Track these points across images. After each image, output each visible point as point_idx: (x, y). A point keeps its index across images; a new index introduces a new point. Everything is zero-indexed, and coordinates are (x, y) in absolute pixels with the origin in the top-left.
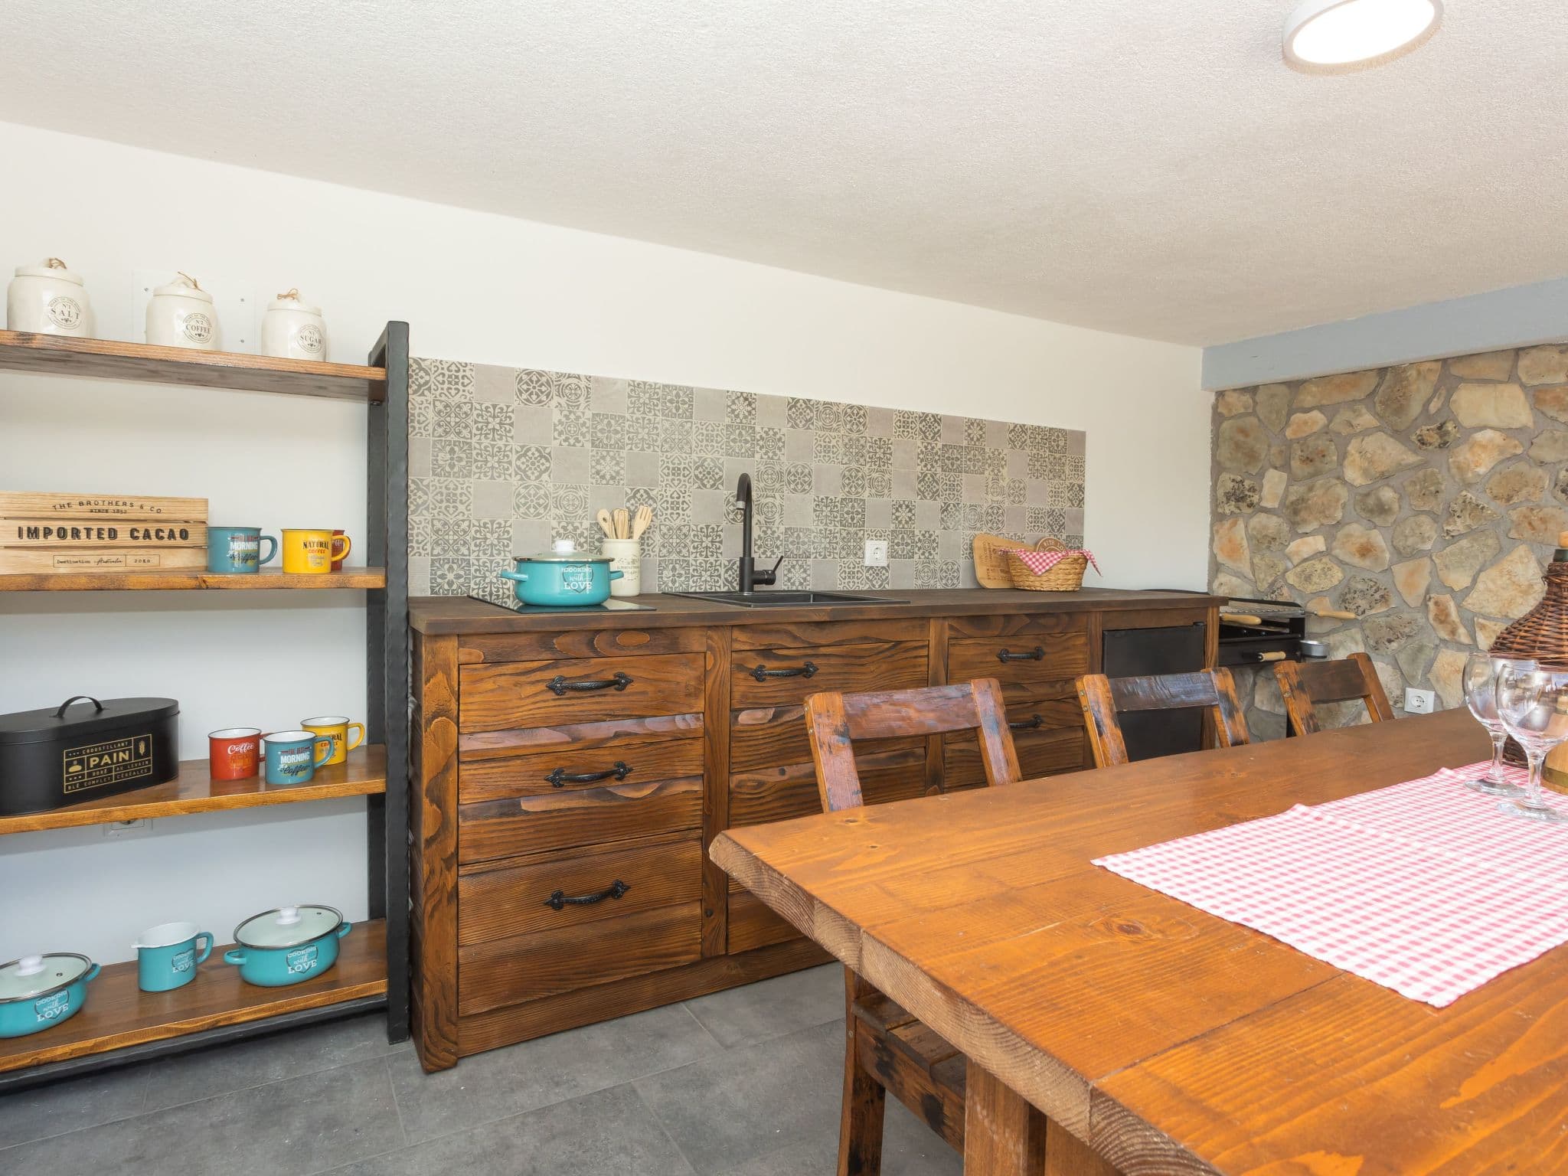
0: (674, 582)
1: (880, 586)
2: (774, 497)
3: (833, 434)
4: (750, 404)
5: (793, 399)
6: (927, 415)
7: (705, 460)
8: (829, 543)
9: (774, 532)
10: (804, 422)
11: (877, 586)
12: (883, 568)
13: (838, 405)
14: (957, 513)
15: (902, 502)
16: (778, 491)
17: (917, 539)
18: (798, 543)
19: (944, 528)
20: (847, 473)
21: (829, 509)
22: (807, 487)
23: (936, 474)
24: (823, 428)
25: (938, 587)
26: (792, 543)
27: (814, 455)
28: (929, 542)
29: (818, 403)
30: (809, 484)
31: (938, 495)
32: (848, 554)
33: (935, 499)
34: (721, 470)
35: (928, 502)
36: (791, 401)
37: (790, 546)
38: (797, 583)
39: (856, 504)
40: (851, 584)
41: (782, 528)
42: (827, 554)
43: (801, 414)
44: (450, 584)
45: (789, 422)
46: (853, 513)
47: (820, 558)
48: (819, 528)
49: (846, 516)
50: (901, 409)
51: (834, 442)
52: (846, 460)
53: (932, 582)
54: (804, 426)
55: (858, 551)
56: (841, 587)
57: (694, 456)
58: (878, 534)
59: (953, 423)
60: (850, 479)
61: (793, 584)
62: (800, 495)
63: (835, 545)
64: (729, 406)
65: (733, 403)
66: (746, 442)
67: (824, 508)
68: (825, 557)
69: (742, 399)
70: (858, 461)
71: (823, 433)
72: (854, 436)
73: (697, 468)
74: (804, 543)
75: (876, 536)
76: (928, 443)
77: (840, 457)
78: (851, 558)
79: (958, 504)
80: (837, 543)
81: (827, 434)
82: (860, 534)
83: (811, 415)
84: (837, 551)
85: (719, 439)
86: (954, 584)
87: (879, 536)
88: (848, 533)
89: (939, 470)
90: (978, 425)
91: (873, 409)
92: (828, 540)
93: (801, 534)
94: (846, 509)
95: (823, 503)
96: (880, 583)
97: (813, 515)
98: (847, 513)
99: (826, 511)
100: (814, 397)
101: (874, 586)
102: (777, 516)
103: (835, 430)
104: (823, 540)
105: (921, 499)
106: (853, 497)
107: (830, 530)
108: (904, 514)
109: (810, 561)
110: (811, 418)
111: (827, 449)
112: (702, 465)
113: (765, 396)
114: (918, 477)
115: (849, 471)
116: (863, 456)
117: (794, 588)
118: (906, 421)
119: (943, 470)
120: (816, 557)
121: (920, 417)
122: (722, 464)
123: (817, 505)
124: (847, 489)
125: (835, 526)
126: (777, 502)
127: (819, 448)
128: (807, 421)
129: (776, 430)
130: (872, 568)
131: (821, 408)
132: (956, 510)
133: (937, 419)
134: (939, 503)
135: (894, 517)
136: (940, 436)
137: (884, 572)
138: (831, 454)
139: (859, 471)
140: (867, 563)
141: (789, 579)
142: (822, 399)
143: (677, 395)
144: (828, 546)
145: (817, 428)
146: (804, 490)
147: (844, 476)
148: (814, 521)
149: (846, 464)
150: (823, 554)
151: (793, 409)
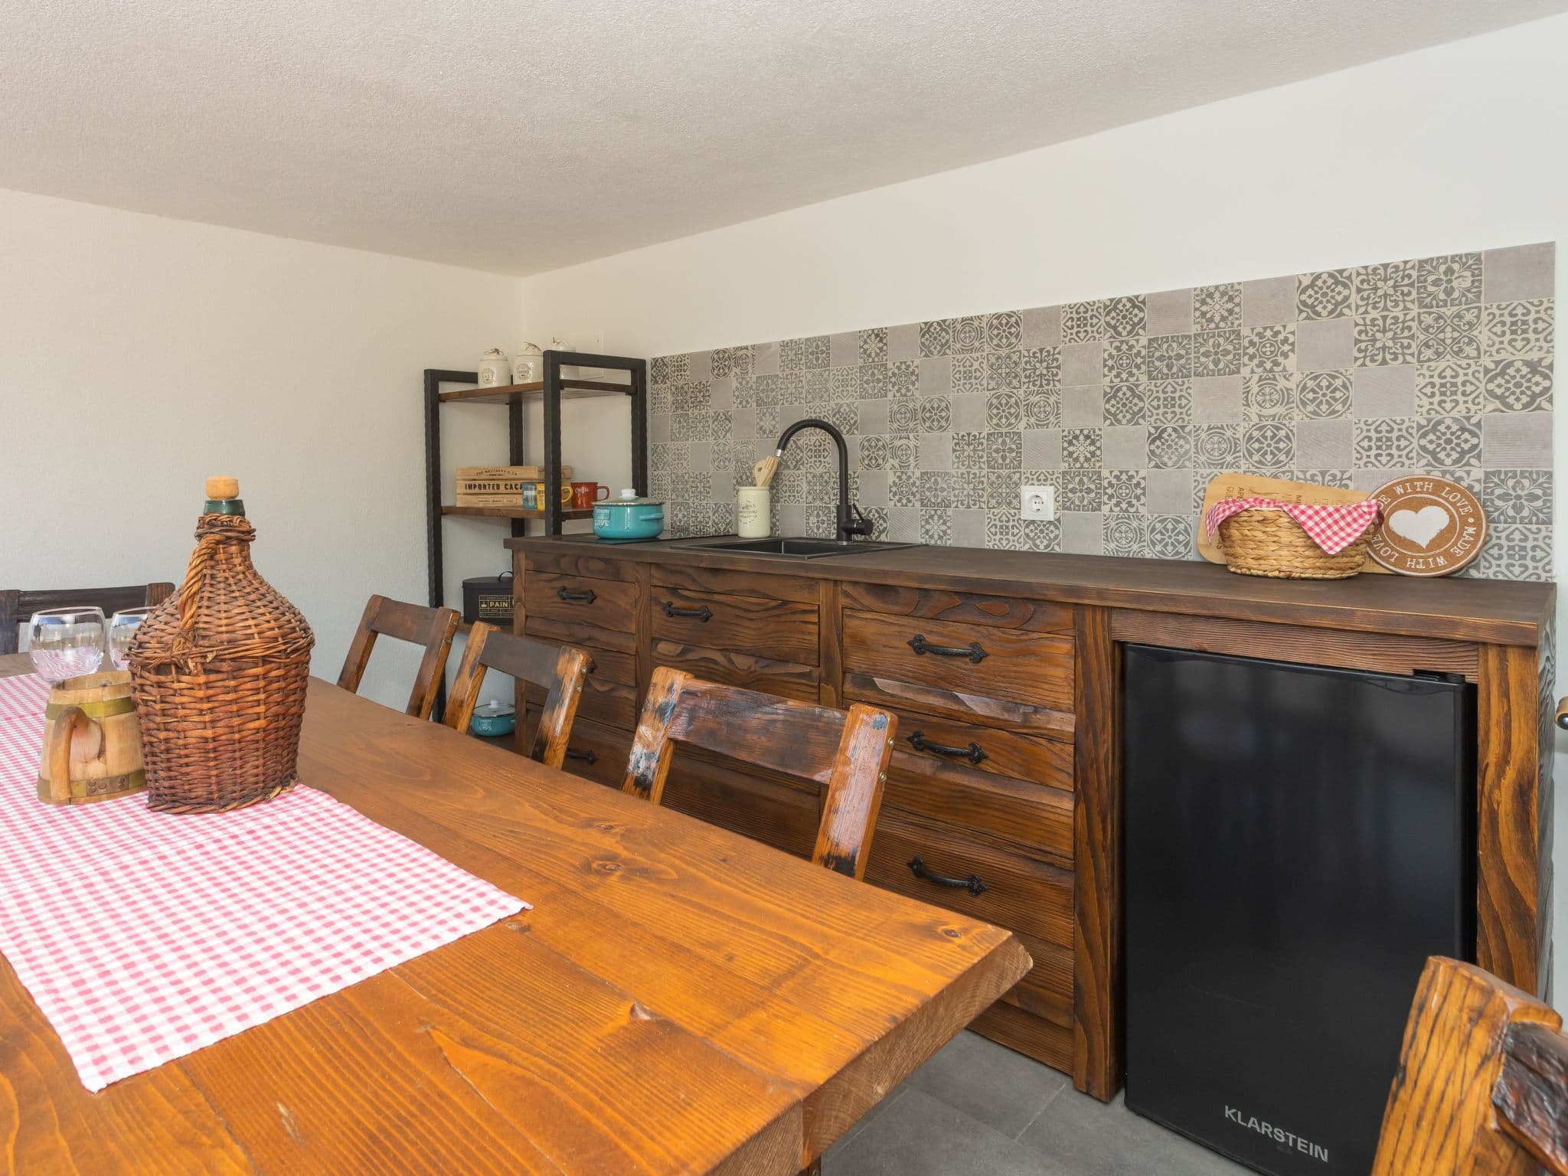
0: (818, 528)
1: (1046, 547)
2: (908, 438)
3: (975, 355)
4: (881, 341)
5: (926, 324)
6: (1119, 301)
7: (841, 406)
8: (974, 489)
9: (910, 477)
10: (938, 348)
11: (1042, 547)
12: (1050, 522)
13: (979, 318)
14: (1182, 442)
15: (1078, 432)
16: (912, 431)
17: (1105, 483)
18: (936, 490)
19: (1157, 466)
20: (995, 401)
21: (972, 447)
22: (944, 423)
23: (1137, 386)
24: (963, 351)
25: (1148, 556)
26: (929, 489)
27: (952, 384)
28: (1129, 489)
29: (955, 321)
30: (947, 420)
31: (1143, 417)
32: (999, 503)
33: (1137, 423)
34: (856, 414)
35: (1124, 429)
36: (923, 326)
37: (927, 493)
38: (936, 537)
39: (1008, 440)
40: (1004, 542)
41: (918, 474)
42: (971, 502)
43: (935, 339)
44: (680, 521)
45: (922, 351)
46: (1004, 451)
47: (962, 508)
48: (960, 471)
49: (994, 455)
50: (1073, 302)
51: (976, 365)
52: (993, 384)
53: (1135, 547)
54: (939, 352)
55: (1013, 499)
56: (991, 544)
57: (832, 403)
58: (1042, 477)
59: (1169, 303)
60: (999, 408)
61: (932, 537)
62: (936, 434)
63: (980, 492)
64: (861, 347)
65: (865, 342)
66: (879, 381)
67: (966, 447)
68: (968, 507)
69: (873, 336)
70: (1009, 384)
71: (962, 356)
72: (1003, 352)
73: (834, 415)
74: (943, 490)
75: (1039, 480)
76: (1122, 342)
77: (985, 382)
78: (1004, 509)
79: (1183, 428)
80: (983, 489)
81: (968, 356)
82: (1016, 477)
83: (947, 337)
84: (985, 499)
85: (853, 382)
86: (1177, 553)
87: (1042, 480)
88: (999, 477)
89: (1144, 378)
90: (1223, 294)
91: (1028, 312)
92: (972, 486)
93: (939, 479)
94: (994, 447)
95: (964, 441)
96: (1046, 542)
97: (952, 457)
98: (997, 451)
99: (969, 451)
100: (949, 315)
101: (1037, 546)
102: (912, 459)
103: (977, 350)
104: (965, 486)
105: (1112, 424)
106: (1004, 431)
107: (975, 474)
108: (1082, 449)
109: (950, 511)
110: (947, 341)
111: (968, 375)
112: (839, 412)
113: (896, 328)
114: (1105, 394)
115: (997, 398)
116: (1016, 376)
117: (933, 542)
118: (1081, 317)
119: (1151, 377)
120: (957, 507)
121: (1106, 307)
122: (857, 408)
123: (956, 444)
124: (995, 421)
125: (980, 468)
126: (912, 444)
127: (957, 376)
128: (942, 346)
129: (909, 363)
130: (1033, 522)
131: (959, 326)
132: (1180, 437)
133: (1136, 303)
134: (1145, 427)
135: (1066, 453)
136: (1144, 328)
137: (1052, 528)
138: (973, 381)
139: (1011, 397)
140: (1026, 514)
141: (927, 532)
142: (959, 316)
143: (817, 346)
144: (971, 493)
145: (955, 352)
146: (941, 427)
147: (991, 405)
148: (953, 463)
149: (993, 389)
150: (966, 502)
151: (927, 336)
